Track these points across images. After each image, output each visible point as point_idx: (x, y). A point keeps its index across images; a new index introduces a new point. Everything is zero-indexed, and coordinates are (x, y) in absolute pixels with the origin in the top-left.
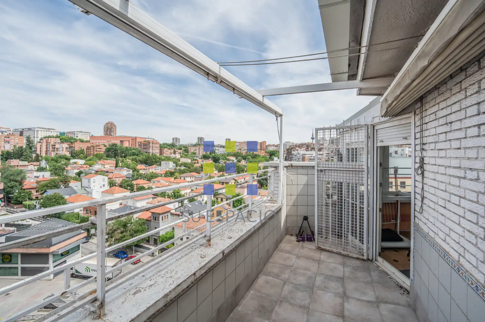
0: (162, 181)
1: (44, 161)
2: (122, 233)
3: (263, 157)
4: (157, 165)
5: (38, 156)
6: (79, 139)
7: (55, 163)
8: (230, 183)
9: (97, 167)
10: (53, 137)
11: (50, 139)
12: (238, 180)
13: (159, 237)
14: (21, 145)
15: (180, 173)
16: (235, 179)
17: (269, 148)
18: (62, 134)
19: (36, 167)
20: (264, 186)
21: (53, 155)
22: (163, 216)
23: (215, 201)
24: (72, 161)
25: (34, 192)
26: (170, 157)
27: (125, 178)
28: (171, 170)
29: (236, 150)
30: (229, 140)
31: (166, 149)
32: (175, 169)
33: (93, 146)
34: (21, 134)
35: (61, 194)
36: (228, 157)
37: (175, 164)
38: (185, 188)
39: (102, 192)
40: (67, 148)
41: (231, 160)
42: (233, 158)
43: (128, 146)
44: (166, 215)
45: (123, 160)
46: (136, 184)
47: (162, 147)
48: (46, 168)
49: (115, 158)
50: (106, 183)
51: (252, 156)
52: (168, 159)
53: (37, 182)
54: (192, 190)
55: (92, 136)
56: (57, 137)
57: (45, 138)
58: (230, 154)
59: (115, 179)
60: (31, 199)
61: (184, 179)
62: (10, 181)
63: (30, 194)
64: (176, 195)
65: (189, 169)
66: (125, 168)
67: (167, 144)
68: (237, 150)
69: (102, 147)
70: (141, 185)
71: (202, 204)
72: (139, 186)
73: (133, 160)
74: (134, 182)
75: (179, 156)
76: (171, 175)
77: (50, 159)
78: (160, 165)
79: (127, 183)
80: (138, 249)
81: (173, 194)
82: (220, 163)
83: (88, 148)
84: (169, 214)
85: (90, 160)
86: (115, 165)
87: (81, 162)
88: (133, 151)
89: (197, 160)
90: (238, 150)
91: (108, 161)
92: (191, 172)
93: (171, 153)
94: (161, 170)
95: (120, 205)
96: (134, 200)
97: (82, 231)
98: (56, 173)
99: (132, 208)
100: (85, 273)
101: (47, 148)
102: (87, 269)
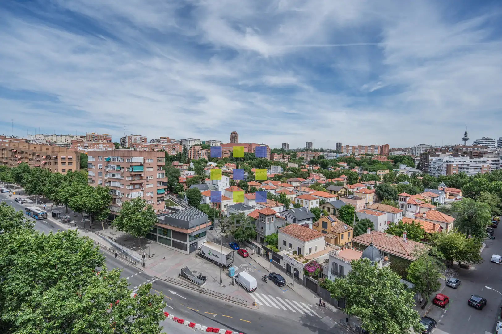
0: (271, 184)
1: (192, 163)
3: (384, 163)
4: (268, 169)
5: (189, 159)
6: (214, 147)
7: (198, 165)
8: (339, 192)
9: (224, 169)
10: (198, 145)
11: (196, 146)
12: (350, 190)
13: (265, 237)
14: (180, 151)
15: (287, 178)
16: (346, 188)
17: (393, 152)
18: (204, 142)
19: (188, 167)
20: (385, 200)
21: (197, 158)
22: (269, 217)
23: (320, 211)
24: (209, 163)
25: (184, 185)
26: (279, 162)
27: (242, 179)
28: (279, 174)
29: (348, 154)
30: (341, 144)
31: (276, 154)
32: (283, 173)
33: (222, 152)
34: (181, 143)
35: (199, 189)
36: (338, 163)
37: (283, 169)
38: (291, 193)
39: (225, 190)
40: (205, 153)
41: (342, 166)
42: (345, 165)
43: (246, 152)
44: (271, 217)
45: (242, 164)
46: (250, 185)
47: (273, 152)
48: (192, 169)
49: (236, 162)
50: (228, 182)
51: (369, 163)
52: (277, 163)
53: (187, 178)
54: (298, 196)
55: (222, 143)
56: (201, 145)
57: (193, 146)
58: (340, 160)
59: (235, 179)
60: (183, 191)
61: (291, 184)
62: (173, 176)
63: (182, 187)
64: (283, 200)
65: (296, 174)
66: (243, 171)
67: (277, 149)
68: (349, 155)
69: (228, 152)
70: (253, 186)
71: (306, 211)
72: (252, 186)
73: (249, 164)
74: (249, 183)
75: (287, 161)
76: (279, 179)
77: (195, 162)
78: (270, 169)
79: (244, 183)
80: (248, 244)
81: (279, 197)
82: (328, 169)
83: (219, 154)
84: (274, 217)
85: (220, 163)
86: (236, 168)
87: (214, 164)
88: (249, 156)
89: (304, 165)
90: (351, 155)
91: (231, 164)
92: (297, 177)
93: (280, 158)
94: (270, 174)
96: (247, 199)
97: (208, 221)
98: (198, 173)
99: (245, 206)
100: (208, 256)
101: (194, 153)
102: (210, 253)
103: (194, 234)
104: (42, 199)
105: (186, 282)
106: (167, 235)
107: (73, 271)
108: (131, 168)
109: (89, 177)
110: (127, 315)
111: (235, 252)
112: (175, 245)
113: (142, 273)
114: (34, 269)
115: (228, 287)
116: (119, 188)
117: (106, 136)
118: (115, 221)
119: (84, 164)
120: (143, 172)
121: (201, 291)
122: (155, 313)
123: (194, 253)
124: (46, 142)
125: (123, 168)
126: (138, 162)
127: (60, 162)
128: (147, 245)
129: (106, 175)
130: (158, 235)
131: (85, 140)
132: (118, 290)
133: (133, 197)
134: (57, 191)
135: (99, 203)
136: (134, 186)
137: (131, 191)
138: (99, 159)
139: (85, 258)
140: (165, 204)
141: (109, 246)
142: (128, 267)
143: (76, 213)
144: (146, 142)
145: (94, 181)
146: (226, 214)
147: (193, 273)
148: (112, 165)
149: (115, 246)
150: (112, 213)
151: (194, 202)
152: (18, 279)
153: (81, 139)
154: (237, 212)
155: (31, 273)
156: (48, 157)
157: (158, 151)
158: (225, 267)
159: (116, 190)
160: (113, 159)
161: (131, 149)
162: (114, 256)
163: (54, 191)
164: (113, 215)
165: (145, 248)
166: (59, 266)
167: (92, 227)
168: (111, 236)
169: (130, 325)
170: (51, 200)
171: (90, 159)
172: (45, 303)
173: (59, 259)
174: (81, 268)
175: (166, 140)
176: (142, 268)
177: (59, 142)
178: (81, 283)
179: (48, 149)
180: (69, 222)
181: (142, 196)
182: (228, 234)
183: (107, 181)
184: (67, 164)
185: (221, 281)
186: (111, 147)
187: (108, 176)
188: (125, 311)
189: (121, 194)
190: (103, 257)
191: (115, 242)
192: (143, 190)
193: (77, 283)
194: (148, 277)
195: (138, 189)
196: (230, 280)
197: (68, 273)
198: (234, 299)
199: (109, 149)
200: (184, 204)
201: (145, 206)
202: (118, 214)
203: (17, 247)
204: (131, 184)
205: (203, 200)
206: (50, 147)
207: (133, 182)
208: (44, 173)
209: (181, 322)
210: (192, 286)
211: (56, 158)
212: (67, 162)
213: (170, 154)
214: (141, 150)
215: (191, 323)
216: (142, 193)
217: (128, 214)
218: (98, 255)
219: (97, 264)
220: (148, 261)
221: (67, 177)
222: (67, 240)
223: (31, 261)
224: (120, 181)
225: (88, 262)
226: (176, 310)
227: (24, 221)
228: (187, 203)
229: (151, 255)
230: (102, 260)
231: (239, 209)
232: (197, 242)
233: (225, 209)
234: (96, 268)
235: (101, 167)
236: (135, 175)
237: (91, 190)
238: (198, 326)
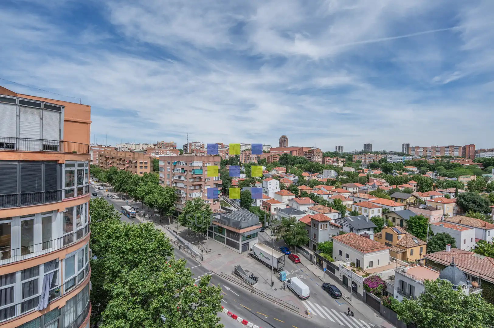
0: (323, 189)
1: (243, 166)
2: (286, 231)
3: (468, 168)
4: (320, 173)
5: (240, 163)
7: (248, 168)
8: (408, 201)
9: (273, 172)
10: (249, 150)
11: (246, 151)
12: (421, 198)
13: (318, 244)
15: (342, 182)
16: (416, 196)
17: (481, 154)
20: (470, 212)
21: (248, 162)
22: (322, 224)
23: (383, 221)
26: (332, 165)
27: (292, 183)
28: (332, 179)
29: (418, 157)
30: (408, 145)
31: (329, 158)
32: (337, 178)
33: (271, 156)
34: (233, 148)
35: (250, 191)
36: (404, 167)
37: (337, 173)
38: (347, 199)
39: (275, 193)
40: (256, 157)
41: (410, 171)
42: (415, 169)
43: (296, 155)
44: (325, 224)
45: (292, 167)
46: (301, 189)
47: (325, 155)
48: (243, 172)
49: (286, 165)
50: (278, 186)
51: (447, 167)
52: (331, 167)
53: (239, 181)
54: (355, 202)
55: (271, 147)
56: (251, 150)
57: (244, 150)
59: (285, 183)
61: (347, 189)
62: (226, 179)
64: (337, 206)
65: (352, 178)
66: (293, 175)
67: (330, 153)
68: (420, 158)
69: (277, 156)
70: (304, 191)
71: (366, 220)
72: (302, 191)
73: (299, 167)
74: (299, 188)
75: (342, 165)
76: (332, 184)
78: (322, 173)
79: (293, 187)
80: (299, 250)
81: (333, 203)
82: (392, 174)
83: (268, 157)
84: (328, 224)
85: (269, 167)
86: (285, 172)
87: (264, 168)
88: (299, 159)
89: (362, 169)
90: (422, 158)
91: (281, 168)
92: (354, 182)
93: (333, 162)
94: (323, 178)
95: (287, 206)
96: (298, 203)
97: (259, 222)
98: (249, 176)
99: (296, 211)
100: (260, 257)
101: (245, 158)
102: (261, 254)
103: (246, 235)
104: (125, 196)
105: (239, 280)
106: (221, 233)
107: (150, 257)
108: (193, 171)
109: (160, 178)
110: (191, 302)
111: (286, 257)
112: (229, 243)
113: (201, 266)
114: (123, 252)
115: (279, 291)
116: (183, 188)
117: (172, 144)
118: (179, 217)
119: (156, 169)
120: (202, 174)
121: (253, 291)
122: (214, 304)
123: (246, 253)
124: (129, 149)
125: (186, 171)
126: (198, 166)
127: (138, 166)
128: (205, 241)
129: (173, 177)
130: (214, 232)
131: (156, 147)
132: (184, 278)
133: (194, 197)
134: (136, 189)
135: (167, 200)
136: (195, 187)
137: (192, 191)
138: (168, 163)
139: (158, 247)
140: (221, 204)
141: (174, 239)
142: (189, 259)
143: (150, 208)
144: (204, 148)
145: (163, 182)
146: (276, 217)
147: (245, 272)
148: (178, 168)
149: (178, 239)
150: (177, 210)
151: (246, 204)
152: (113, 258)
153: (154, 146)
154: (288, 217)
155: (121, 255)
156: (130, 162)
157: (215, 156)
158: (276, 270)
159: (180, 190)
160: (178, 163)
161: (192, 155)
162: (178, 248)
163: (134, 189)
164: (178, 212)
165: (203, 243)
166: (140, 252)
167: (162, 221)
168: (176, 230)
169: (193, 311)
170: (132, 196)
171: (161, 163)
172: (131, 281)
173: (140, 246)
174: (155, 256)
175: (220, 146)
176: (200, 261)
177: (137, 149)
178: (155, 268)
179: (130, 155)
180: (144, 216)
181: (201, 196)
182: (279, 237)
183: (174, 182)
184: (144, 167)
185: (273, 283)
186: (175, 153)
187: (174, 178)
188: (189, 297)
189: (184, 193)
190: (171, 248)
191: (179, 235)
192: (202, 191)
193: (152, 268)
194: (206, 271)
195: (198, 189)
196: (281, 284)
197: (146, 258)
198: (286, 304)
199: (175, 155)
200: (236, 205)
201: (204, 205)
202: (182, 212)
203: (112, 234)
204: (193, 185)
205: (254, 202)
206: (132, 154)
207: (194, 183)
208: (127, 174)
209: (234, 317)
210: (245, 285)
211: (136, 163)
212: (143, 165)
213: (224, 159)
214: (201, 155)
215: (243, 321)
216: (201, 193)
217: (190, 212)
218: (169, 246)
219: (167, 254)
220: (206, 256)
221: (144, 178)
222: (146, 231)
223: (121, 246)
224: (184, 182)
225: (161, 250)
226: (230, 306)
227: (114, 213)
228: (239, 204)
229: (208, 250)
230: (171, 250)
231: (289, 214)
232: (248, 243)
233: (275, 212)
234: (166, 256)
235: (169, 170)
236: (196, 177)
237: (161, 190)
238: (250, 324)
